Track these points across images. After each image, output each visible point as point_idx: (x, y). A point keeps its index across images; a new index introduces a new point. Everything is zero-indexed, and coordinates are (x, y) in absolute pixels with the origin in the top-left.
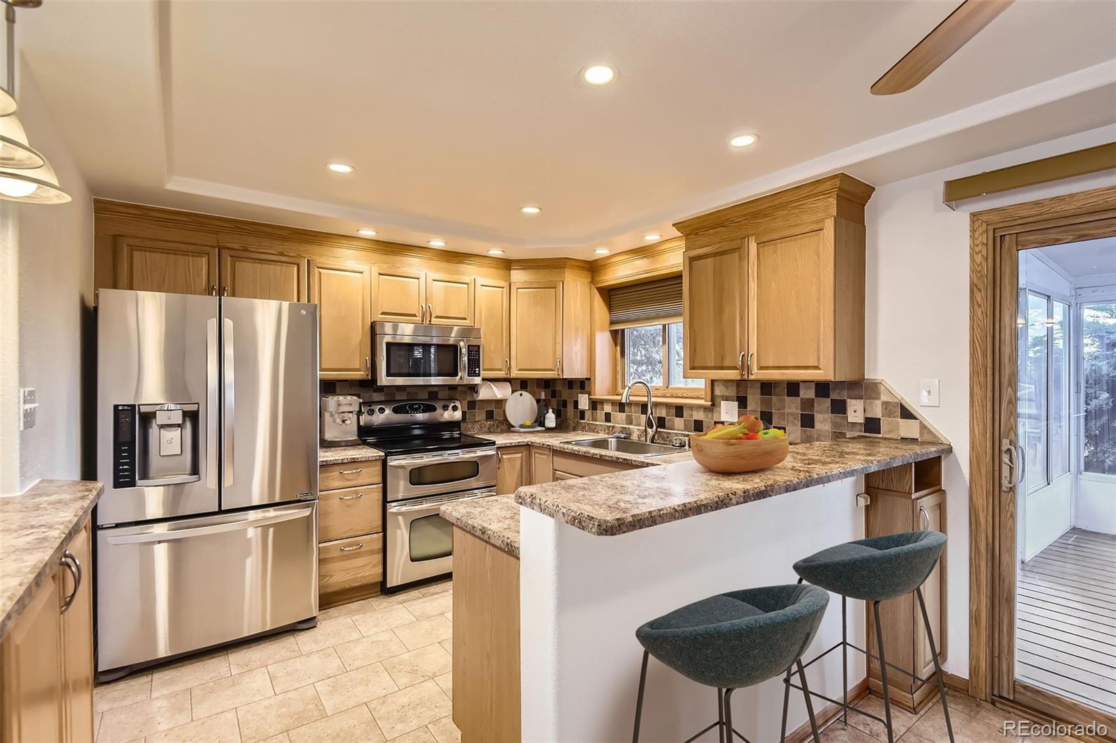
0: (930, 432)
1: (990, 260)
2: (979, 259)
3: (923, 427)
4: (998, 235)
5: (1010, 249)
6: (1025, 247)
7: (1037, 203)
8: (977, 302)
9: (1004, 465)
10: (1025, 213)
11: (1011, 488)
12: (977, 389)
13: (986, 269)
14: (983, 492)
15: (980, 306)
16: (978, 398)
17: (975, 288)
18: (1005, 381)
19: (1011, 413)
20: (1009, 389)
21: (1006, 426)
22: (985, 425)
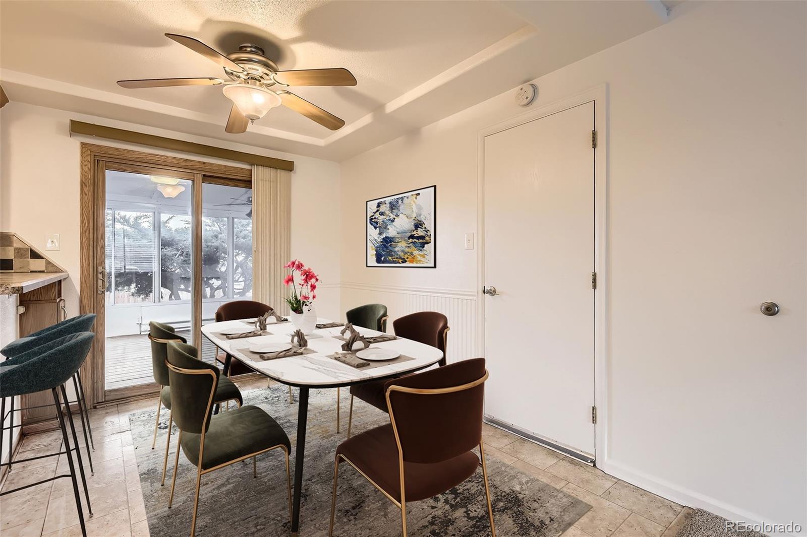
0: (53, 265)
1: (92, 171)
2: (86, 169)
3: (49, 263)
4: (96, 159)
5: (102, 168)
6: (110, 169)
7: (117, 149)
8: (85, 192)
9: (99, 280)
10: (111, 152)
11: (103, 291)
12: (84, 240)
13: (90, 175)
14: (88, 296)
15: (86, 195)
16: (85, 245)
17: (83, 184)
18: (100, 237)
19: (103, 253)
20: (102, 240)
21: (100, 259)
22: (89, 260)
